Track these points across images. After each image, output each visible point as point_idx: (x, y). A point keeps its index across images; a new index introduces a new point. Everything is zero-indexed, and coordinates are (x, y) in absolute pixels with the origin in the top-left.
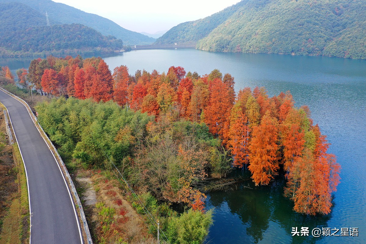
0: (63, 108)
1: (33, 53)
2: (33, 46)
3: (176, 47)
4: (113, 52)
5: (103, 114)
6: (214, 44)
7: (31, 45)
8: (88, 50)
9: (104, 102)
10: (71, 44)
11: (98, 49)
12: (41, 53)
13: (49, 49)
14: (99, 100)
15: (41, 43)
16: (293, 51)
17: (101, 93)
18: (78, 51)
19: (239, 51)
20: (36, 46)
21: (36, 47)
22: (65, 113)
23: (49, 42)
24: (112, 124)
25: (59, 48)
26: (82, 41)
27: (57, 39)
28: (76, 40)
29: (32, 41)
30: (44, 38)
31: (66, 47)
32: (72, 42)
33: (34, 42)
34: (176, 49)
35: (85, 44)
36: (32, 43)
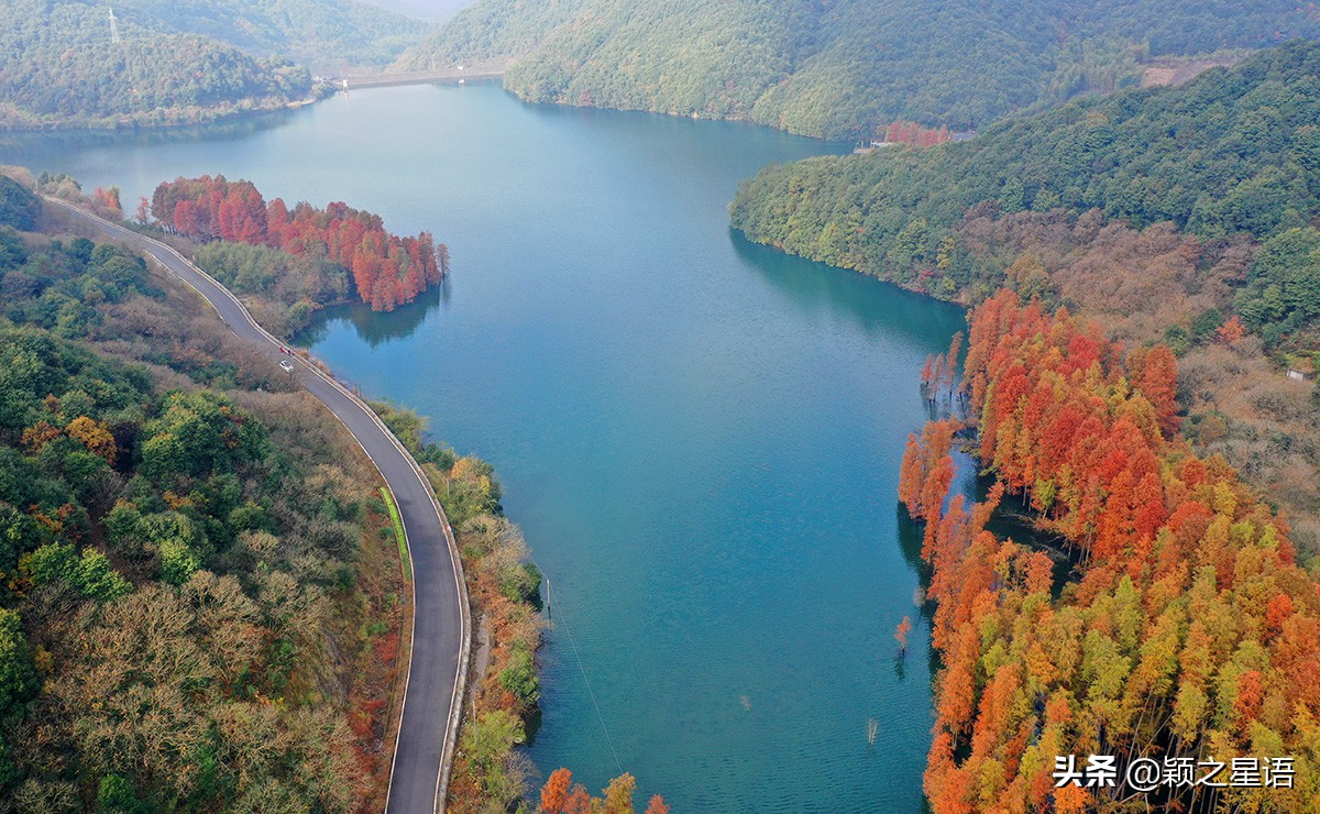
0: (220, 250)
1: (88, 119)
2: (85, 100)
3: (461, 78)
4: (286, 108)
5: (254, 256)
6: (535, 85)
7: (80, 99)
8: (222, 108)
9: (256, 244)
10: (180, 95)
11: (246, 103)
12: (107, 119)
13: (127, 111)
14: (251, 242)
15: (105, 94)
16: (692, 110)
17: (253, 235)
18: (198, 113)
19: (586, 104)
20: (93, 100)
21: (92, 104)
22: (223, 255)
23: (126, 90)
24: (261, 263)
25: (152, 106)
26: (205, 86)
27: (143, 83)
28: (192, 85)
29: (82, 88)
30: (109, 79)
31: (169, 103)
32: (182, 89)
33: (86, 91)
34: (462, 81)
35: (213, 92)
36: (82, 92)
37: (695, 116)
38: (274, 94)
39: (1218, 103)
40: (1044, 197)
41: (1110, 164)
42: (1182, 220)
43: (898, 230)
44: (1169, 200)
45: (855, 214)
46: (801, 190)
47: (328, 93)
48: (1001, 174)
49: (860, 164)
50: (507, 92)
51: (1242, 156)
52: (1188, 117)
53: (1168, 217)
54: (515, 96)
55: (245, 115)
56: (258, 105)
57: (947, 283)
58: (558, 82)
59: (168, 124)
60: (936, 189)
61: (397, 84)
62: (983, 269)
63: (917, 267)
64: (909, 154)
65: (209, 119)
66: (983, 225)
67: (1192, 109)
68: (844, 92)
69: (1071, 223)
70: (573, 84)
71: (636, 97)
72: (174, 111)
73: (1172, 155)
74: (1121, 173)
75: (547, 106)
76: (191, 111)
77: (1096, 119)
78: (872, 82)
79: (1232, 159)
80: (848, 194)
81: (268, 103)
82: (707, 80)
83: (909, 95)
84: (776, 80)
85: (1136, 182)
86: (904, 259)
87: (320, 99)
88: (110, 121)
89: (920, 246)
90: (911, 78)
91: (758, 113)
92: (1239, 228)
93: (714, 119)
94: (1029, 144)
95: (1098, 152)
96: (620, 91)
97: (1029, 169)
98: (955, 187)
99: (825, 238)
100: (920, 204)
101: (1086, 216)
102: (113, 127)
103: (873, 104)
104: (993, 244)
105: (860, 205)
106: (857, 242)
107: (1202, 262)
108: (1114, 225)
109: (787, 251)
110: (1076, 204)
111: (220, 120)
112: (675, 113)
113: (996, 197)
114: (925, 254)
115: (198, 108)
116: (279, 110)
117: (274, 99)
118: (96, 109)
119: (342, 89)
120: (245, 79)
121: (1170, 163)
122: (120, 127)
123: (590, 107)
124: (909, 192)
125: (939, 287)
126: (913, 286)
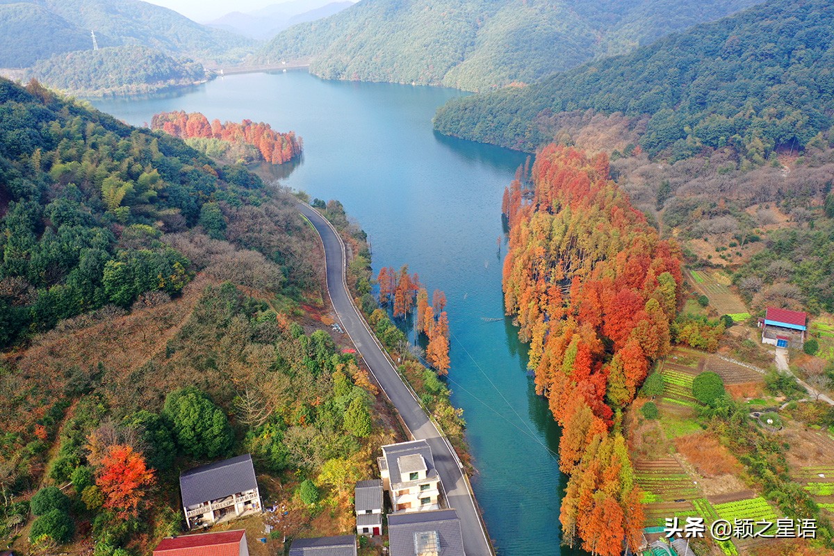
1: (87, 92)
2: (83, 82)
4: (193, 84)
6: (328, 70)
7: (81, 81)
8: (159, 84)
10: (136, 78)
11: (172, 82)
12: (97, 91)
13: (108, 87)
15: (94, 78)
16: (412, 81)
18: (147, 87)
19: (356, 79)
20: (88, 81)
21: (88, 83)
23: (106, 75)
25: (121, 84)
26: (149, 73)
27: (116, 71)
28: (142, 72)
29: (81, 75)
30: (96, 70)
31: (130, 82)
32: (137, 74)
33: (84, 77)
34: (285, 70)
35: (154, 76)
36: (82, 77)
37: (413, 84)
38: (186, 77)
39: (640, 61)
40: (570, 105)
41: (598, 90)
42: (624, 110)
43: (508, 123)
44: (620, 103)
45: (490, 118)
46: (466, 109)
47: (213, 77)
48: (552, 97)
49: (492, 96)
50: (312, 74)
51: (648, 82)
52: (629, 67)
53: (619, 110)
54: (316, 77)
55: (171, 88)
56: (178, 83)
57: (530, 145)
58: (340, 68)
59: (131, 93)
60: (525, 105)
61: (249, 72)
62: (544, 137)
63: (517, 138)
64: (514, 90)
65: (153, 90)
66: (545, 119)
67: (630, 64)
68: (489, 69)
69: (581, 115)
70: (348, 69)
71: (383, 75)
72: (134, 87)
73: (621, 84)
74: (601, 92)
75: (335, 81)
76: (143, 86)
77: (592, 70)
78: (503, 63)
79: (643, 83)
80: (486, 109)
81: (183, 82)
82: (419, 65)
83: (521, 70)
84: (455, 64)
85: (606, 96)
86: (511, 135)
87: (210, 80)
88: (99, 93)
89: (518, 129)
90: (522, 61)
91: (446, 82)
92: (645, 112)
93: (423, 85)
94: (565, 83)
95: (593, 84)
96: (374, 72)
97: (564, 93)
98: (533, 104)
99: (476, 130)
100: (518, 112)
101: (587, 112)
102: (101, 95)
103: (503, 74)
104: (549, 127)
105: (492, 114)
106: (491, 131)
107: (630, 127)
108: (598, 115)
109: (460, 137)
110: (583, 108)
111: (159, 91)
112: (403, 83)
113: (551, 107)
114: (520, 133)
115: (146, 85)
116: (189, 85)
117: (186, 80)
118: (90, 86)
119: (220, 75)
120: (170, 69)
121: (620, 87)
122: (105, 95)
123: (358, 81)
124: (514, 108)
125: (527, 147)
126: (515, 147)
